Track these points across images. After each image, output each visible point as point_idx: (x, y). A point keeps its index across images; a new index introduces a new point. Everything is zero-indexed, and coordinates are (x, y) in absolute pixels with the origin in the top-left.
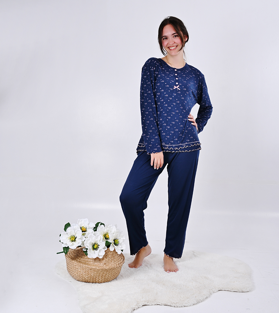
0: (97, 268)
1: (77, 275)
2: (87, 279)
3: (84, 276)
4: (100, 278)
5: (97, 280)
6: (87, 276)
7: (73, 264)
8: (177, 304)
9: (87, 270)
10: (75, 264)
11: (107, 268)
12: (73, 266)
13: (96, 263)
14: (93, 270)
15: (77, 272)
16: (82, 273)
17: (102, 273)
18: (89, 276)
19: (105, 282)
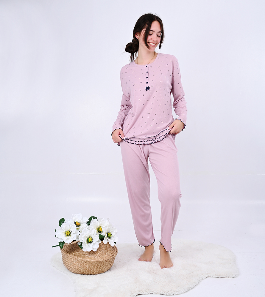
0: (92, 260)
1: (72, 268)
2: (82, 271)
3: (80, 269)
4: (95, 270)
5: (92, 272)
6: (82, 269)
7: (68, 257)
8: (169, 293)
9: (82, 263)
10: (71, 258)
11: (101, 261)
12: (69, 259)
13: (91, 256)
14: (88, 262)
15: (73, 265)
16: (77, 266)
17: (97, 265)
18: (84, 268)
19: (100, 273)
